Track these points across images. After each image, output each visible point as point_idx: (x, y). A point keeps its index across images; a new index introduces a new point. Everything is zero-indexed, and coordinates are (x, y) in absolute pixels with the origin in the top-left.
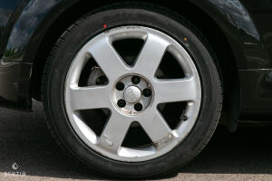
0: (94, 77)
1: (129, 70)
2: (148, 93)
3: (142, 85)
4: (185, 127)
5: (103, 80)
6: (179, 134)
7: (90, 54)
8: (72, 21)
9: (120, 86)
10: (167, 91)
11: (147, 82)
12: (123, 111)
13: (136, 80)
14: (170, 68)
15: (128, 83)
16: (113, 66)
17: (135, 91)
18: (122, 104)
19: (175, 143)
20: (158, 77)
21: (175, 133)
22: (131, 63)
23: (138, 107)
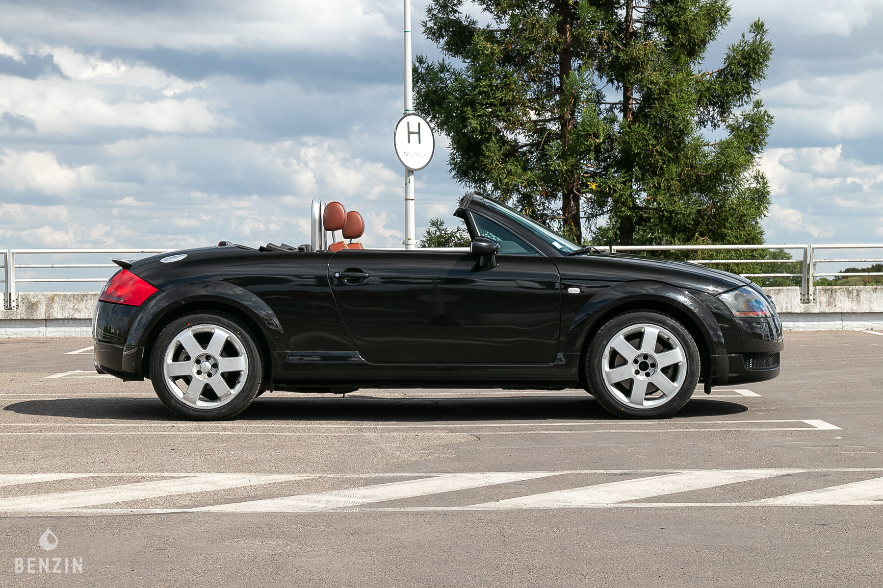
0: (183, 356)
1: (203, 351)
2: (215, 366)
3: (212, 361)
4: (239, 387)
5: (188, 358)
6: (235, 392)
7: (180, 342)
8: (170, 321)
9: (198, 362)
10: (228, 364)
11: (215, 359)
12: (199, 377)
13: (208, 357)
14: (229, 350)
15: (203, 359)
16: (194, 349)
17: (207, 365)
18: (199, 373)
19: (232, 397)
20: (222, 355)
21: (232, 391)
22: (205, 348)
23: (210, 375)
